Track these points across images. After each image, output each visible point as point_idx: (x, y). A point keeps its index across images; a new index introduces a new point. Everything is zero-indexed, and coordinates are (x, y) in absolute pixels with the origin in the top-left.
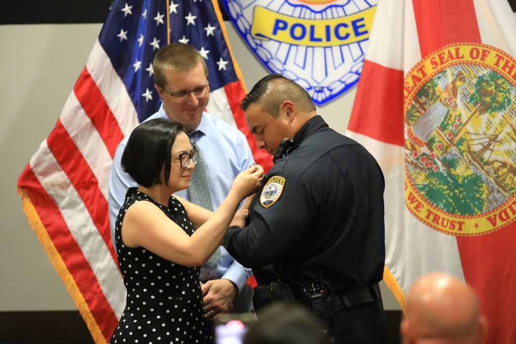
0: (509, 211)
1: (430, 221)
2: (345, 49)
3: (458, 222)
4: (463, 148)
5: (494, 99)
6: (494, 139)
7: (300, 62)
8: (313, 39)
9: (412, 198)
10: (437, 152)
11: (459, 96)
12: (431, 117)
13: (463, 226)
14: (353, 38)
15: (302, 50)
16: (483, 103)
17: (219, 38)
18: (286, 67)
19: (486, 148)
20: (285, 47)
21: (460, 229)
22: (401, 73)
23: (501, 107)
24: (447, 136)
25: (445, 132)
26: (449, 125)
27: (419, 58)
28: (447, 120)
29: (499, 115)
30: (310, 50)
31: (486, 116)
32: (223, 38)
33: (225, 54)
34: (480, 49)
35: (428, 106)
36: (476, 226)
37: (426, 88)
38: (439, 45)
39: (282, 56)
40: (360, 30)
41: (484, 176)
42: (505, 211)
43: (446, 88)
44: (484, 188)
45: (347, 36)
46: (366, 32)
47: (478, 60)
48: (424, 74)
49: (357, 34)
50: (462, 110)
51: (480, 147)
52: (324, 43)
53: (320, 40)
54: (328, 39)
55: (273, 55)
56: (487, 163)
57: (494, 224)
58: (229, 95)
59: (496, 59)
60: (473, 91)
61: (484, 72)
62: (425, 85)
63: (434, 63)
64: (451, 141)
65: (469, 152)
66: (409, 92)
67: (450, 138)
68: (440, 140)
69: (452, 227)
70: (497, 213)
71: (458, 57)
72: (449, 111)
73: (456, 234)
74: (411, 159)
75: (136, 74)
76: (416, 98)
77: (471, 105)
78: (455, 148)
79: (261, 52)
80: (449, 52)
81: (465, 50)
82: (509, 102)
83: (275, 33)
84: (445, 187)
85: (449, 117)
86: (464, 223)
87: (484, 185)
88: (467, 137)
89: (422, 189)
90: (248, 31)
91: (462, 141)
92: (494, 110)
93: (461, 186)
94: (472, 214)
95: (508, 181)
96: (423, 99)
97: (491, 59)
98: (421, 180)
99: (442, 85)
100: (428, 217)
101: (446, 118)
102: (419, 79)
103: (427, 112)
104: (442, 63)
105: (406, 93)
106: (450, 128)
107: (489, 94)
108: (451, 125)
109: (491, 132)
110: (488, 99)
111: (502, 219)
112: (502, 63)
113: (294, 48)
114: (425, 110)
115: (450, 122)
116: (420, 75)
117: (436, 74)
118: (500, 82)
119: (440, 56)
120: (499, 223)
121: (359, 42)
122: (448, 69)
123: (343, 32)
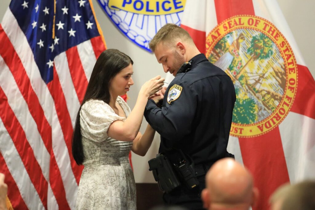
0: (271, 122)
2: (168, 17)
3: (239, 129)
4: (243, 81)
5: (262, 51)
6: (262, 76)
7: (140, 25)
8: (148, 10)
11: (241, 49)
12: (223, 61)
13: (243, 131)
14: (173, 10)
15: (141, 17)
16: (256, 53)
17: (87, 8)
18: (131, 28)
19: (257, 82)
20: (130, 15)
21: (241, 133)
22: (204, 33)
23: (267, 56)
24: (233, 74)
25: (232, 71)
26: (234, 67)
27: (216, 24)
28: (233, 63)
29: (266, 61)
30: (146, 17)
31: (257, 62)
32: (90, 8)
33: (91, 19)
34: (254, 19)
35: (221, 54)
36: (251, 131)
37: (220, 43)
38: (228, 16)
39: (128, 20)
40: (178, 5)
41: (256, 100)
42: (269, 122)
43: (233, 43)
44: (256, 108)
45: (170, 9)
46: (182, 7)
47: (253, 26)
48: (219, 35)
49: (176, 8)
50: (243, 57)
51: (254, 81)
52: (155, 13)
53: (152, 11)
54: (158, 10)
55: (123, 20)
56: (258, 92)
57: (262, 130)
58: (94, 45)
59: (264, 26)
60: (250, 46)
61: (257, 34)
62: (219, 41)
63: (225, 27)
64: (235, 77)
65: (247, 84)
66: (210, 45)
67: (234, 75)
69: (235, 132)
70: (264, 123)
71: (240, 24)
72: (234, 58)
73: (238, 136)
75: (33, 30)
76: (214, 50)
77: (248, 55)
78: (238, 81)
79: (114, 18)
80: (235, 21)
81: (245, 19)
82: (272, 53)
83: (124, 5)
85: (234, 62)
86: (243, 129)
87: (256, 105)
88: (246, 75)
90: (106, 4)
91: (242, 77)
92: (262, 58)
93: (242, 106)
94: (248, 124)
95: (271, 103)
96: (218, 50)
97: (261, 26)
99: (229, 41)
101: (232, 62)
102: (216, 38)
103: (221, 58)
104: (230, 27)
105: (207, 46)
106: (235, 69)
107: (259, 48)
108: (235, 67)
109: (260, 72)
110: (259, 51)
111: (267, 127)
112: (268, 28)
113: (135, 16)
114: (219, 57)
115: (235, 65)
116: (216, 35)
117: (226, 35)
118: (266, 40)
119: (229, 23)
120: (265, 130)
121: (177, 13)
122: (234, 32)
123: (167, 6)
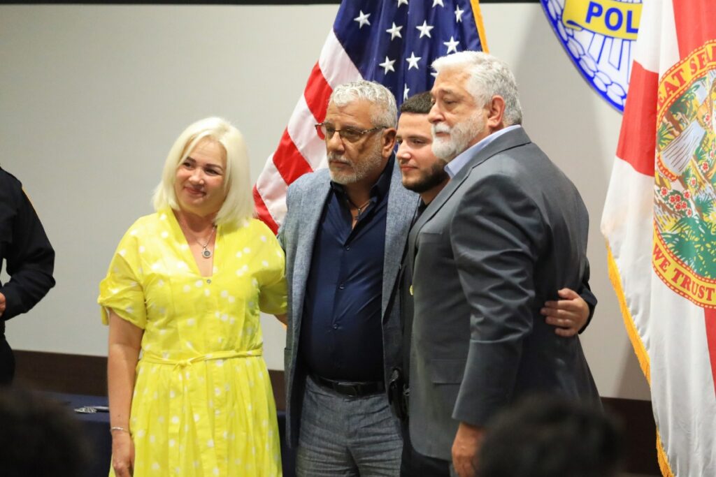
1: (678, 285)
3: (707, 288)
9: (658, 253)
10: (691, 190)
12: (687, 142)
13: (713, 295)
18: (600, 67)
21: (709, 298)
22: (656, 76)
24: (702, 167)
25: (700, 162)
26: (706, 152)
27: (677, 59)
28: (703, 145)
32: (473, 25)
35: (685, 125)
37: (683, 100)
38: (699, 42)
43: (705, 101)
48: (682, 81)
62: (681, 96)
63: (694, 66)
67: (704, 171)
68: (694, 173)
69: (700, 295)
72: (706, 134)
73: (705, 304)
74: (660, 198)
76: (668, 114)
78: (710, 185)
84: (697, 239)
85: (705, 142)
86: (714, 290)
89: (670, 240)
96: (679, 116)
98: (669, 227)
99: (700, 97)
100: (675, 279)
101: (702, 143)
102: (674, 88)
103: (683, 134)
104: (702, 67)
105: (658, 107)
106: (707, 157)
108: (707, 154)
114: (680, 131)
115: (707, 150)
116: (676, 82)
117: (695, 82)
119: (699, 56)
122: (708, 75)
